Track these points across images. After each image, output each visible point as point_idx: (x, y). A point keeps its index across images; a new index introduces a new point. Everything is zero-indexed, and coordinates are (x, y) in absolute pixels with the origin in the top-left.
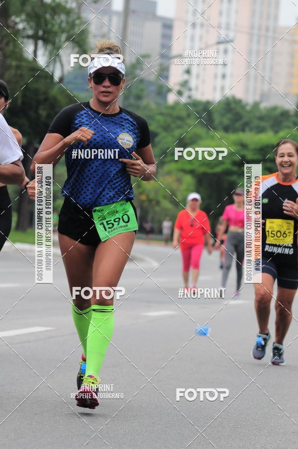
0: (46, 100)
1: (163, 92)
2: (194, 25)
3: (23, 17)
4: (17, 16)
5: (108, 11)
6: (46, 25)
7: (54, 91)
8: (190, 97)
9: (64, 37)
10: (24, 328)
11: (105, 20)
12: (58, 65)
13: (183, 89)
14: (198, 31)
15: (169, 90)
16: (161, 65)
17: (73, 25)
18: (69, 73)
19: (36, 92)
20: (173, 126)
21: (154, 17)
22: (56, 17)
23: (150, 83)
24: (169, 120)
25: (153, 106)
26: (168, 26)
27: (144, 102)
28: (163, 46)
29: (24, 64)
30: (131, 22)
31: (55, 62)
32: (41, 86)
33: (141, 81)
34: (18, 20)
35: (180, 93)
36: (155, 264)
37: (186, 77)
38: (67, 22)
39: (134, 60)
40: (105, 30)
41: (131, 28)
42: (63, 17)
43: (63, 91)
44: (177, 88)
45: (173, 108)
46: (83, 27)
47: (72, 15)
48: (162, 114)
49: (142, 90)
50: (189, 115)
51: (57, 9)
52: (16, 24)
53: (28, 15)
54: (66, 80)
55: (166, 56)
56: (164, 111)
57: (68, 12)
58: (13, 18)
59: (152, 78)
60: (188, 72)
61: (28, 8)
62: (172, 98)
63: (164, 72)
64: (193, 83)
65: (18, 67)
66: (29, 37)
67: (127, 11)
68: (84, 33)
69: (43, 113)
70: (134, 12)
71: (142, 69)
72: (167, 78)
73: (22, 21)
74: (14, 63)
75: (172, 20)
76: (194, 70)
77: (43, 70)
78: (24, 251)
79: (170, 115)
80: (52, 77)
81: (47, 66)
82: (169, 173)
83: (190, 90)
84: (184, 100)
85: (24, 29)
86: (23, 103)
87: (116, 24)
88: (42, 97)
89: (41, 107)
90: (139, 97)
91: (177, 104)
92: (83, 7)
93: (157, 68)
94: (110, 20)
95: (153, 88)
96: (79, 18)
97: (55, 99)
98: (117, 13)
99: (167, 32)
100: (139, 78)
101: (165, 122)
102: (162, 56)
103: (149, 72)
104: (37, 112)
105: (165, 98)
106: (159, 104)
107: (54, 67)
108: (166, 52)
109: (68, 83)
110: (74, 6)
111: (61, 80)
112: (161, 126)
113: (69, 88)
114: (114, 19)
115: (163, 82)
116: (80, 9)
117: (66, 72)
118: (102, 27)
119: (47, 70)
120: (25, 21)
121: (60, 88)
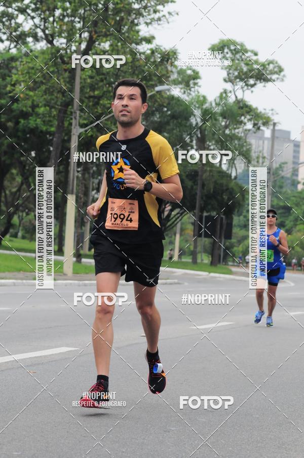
0: (227, 189)
1: (295, 183)
3: (214, 143)
4: (210, 142)
5: (262, 138)
7: (232, 185)
11: (261, 142)
12: (234, 169)
15: (299, 183)
16: (293, 168)
17: (242, 146)
18: (240, 173)
19: (221, 185)
20: (301, 203)
21: (289, 140)
22: (233, 142)
23: (288, 179)
24: (298, 200)
25: (289, 192)
26: (297, 145)
27: (284, 190)
28: (294, 157)
29: (214, 169)
30: (276, 143)
31: (232, 167)
32: (224, 181)
33: (283, 177)
34: (210, 144)
36: (292, 284)
38: (239, 145)
39: (278, 166)
40: (261, 148)
41: (276, 147)
42: (236, 142)
43: (237, 184)
44: (303, 181)
45: (301, 192)
46: (248, 147)
47: (241, 140)
48: (294, 196)
49: (283, 183)
51: (233, 137)
52: (210, 146)
54: (238, 177)
55: (296, 163)
56: (296, 195)
57: (239, 139)
58: (208, 143)
59: (289, 175)
62: (300, 187)
63: (295, 172)
65: (211, 171)
67: (273, 137)
68: (249, 151)
69: (225, 197)
70: (277, 138)
71: (282, 171)
72: (297, 175)
73: (212, 145)
74: (208, 169)
75: (299, 142)
77: (225, 173)
78: (215, 277)
79: (300, 197)
80: (231, 176)
81: (228, 170)
82: (299, 231)
86: (214, 192)
87: (267, 145)
88: (225, 188)
89: (224, 194)
90: (281, 187)
91: (303, 190)
92: (248, 136)
93: (291, 170)
94: (263, 142)
95: (289, 181)
96: (246, 142)
97: (232, 189)
98: (267, 139)
99: (297, 149)
100: (281, 176)
101: (296, 201)
102: (294, 163)
103: (287, 172)
104: (222, 197)
105: (296, 187)
106: (293, 190)
107: (231, 170)
108: (296, 161)
109: (240, 179)
110: (243, 135)
111: (236, 178)
112: (294, 203)
113: (240, 182)
114: (266, 142)
115: (295, 178)
116: (246, 137)
117: (238, 173)
118: (259, 146)
119: (227, 172)
120: (214, 144)
121: (235, 183)
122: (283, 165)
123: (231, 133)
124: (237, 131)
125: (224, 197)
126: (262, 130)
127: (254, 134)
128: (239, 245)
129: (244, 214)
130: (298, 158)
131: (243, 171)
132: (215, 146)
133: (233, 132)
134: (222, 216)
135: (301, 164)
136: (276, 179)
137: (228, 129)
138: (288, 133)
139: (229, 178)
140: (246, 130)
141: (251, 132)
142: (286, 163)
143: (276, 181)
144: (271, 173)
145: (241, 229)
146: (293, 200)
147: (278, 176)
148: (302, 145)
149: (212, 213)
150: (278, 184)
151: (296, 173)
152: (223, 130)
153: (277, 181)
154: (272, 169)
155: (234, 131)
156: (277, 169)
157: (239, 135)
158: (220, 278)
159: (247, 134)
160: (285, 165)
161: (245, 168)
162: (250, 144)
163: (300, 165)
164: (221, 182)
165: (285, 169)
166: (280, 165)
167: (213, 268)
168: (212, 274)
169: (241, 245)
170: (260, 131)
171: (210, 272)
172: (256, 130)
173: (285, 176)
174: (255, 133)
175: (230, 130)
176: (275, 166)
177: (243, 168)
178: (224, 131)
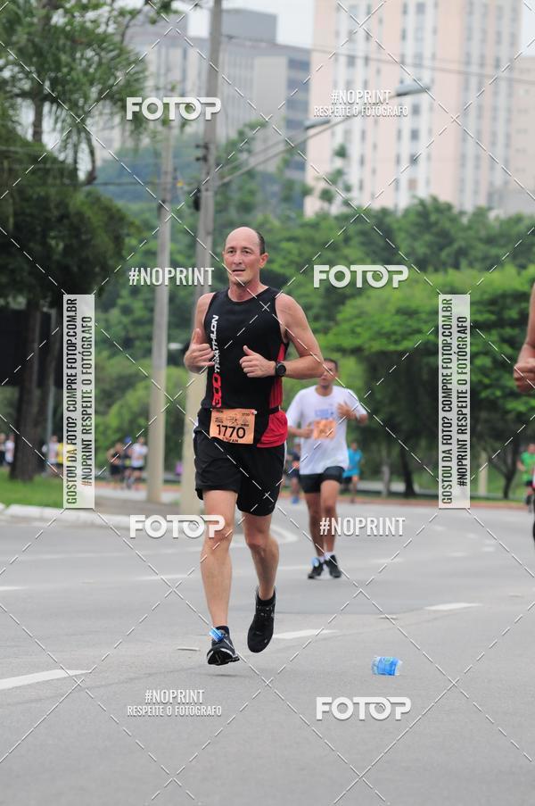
0: (64, 216)
1: (294, 195)
2: (351, 60)
3: (12, 56)
5: (179, 39)
6: (58, 69)
7: (78, 199)
8: (346, 203)
9: (94, 92)
10: (28, 673)
11: (176, 54)
12: (84, 146)
13: (333, 188)
14: (360, 72)
15: (307, 192)
16: (288, 142)
18: (105, 161)
19: (43, 202)
21: (274, 47)
23: (268, 178)
24: (308, 249)
26: (299, 63)
28: (291, 104)
30: (224, 57)
31: (78, 142)
32: (52, 191)
33: (251, 174)
35: (327, 196)
37: (339, 163)
38: (100, 64)
39: (234, 135)
40: (176, 75)
41: (225, 73)
42: (91, 54)
43: (95, 200)
44: (322, 185)
45: (315, 226)
46: (132, 70)
47: (108, 47)
48: (292, 239)
49: (252, 193)
50: (347, 240)
53: (21, 52)
54: (101, 178)
55: (298, 125)
56: (299, 232)
57: (99, 42)
59: (272, 167)
60: (342, 153)
61: (21, 36)
62: (312, 206)
63: (294, 156)
64: (353, 176)
65: (4, 155)
66: (24, 95)
67: (217, 36)
70: (230, 37)
71: (250, 152)
72: (301, 166)
73: (9, 64)
75: (308, 52)
76: (355, 151)
77: (55, 160)
78: (27, 519)
79: (312, 242)
80: (74, 171)
81: (64, 147)
83: (348, 189)
84: (336, 209)
85: (13, 77)
86: (17, 226)
87: (196, 61)
88: (55, 213)
89: (54, 233)
90: (247, 208)
91: (323, 216)
92: (129, 32)
93: (281, 147)
94: (185, 55)
95: (276, 188)
96: (122, 52)
97: (80, 215)
98: (198, 41)
99: (299, 75)
100: (245, 169)
101: (300, 254)
102: (291, 124)
103: (265, 157)
104: (44, 244)
105: (301, 206)
106: (289, 218)
107: (76, 153)
108: (298, 116)
109: (106, 184)
110: (111, 29)
111: (92, 177)
112: (292, 262)
113: (106, 193)
114: (193, 54)
115: (291, 174)
116: (123, 35)
117: (99, 163)
118: (168, 70)
119: (61, 157)
120: (15, 63)
121: (89, 194)
122: (250, 134)
123: (70, 23)
124: (91, 15)
125: (53, 243)
126: (176, 12)
127: (150, 28)
128: (109, 406)
129: (120, 302)
130: (305, 107)
131: (121, 153)
132: (16, 69)
133: (78, 19)
134: (45, 309)
135: (312, 126)
136: (226, 180)
137: (61, 11)
138: (269, 21)
139: (67, 181)
140: (122, 13)
141: (140, 18)
142: (263, 125)
143: (226, 185)
144: (212, 160)
145: (114, 354)
146: (289, 252)
147: (236, 168)
148: (317, 61)
149: (10, 299)
150: (236, 196)
151: (297, 158)
152: (43, 12)
153: (234, 186)
154: (212, 147)
155: (83, 16)
156: (232, 145)
157: (101, 30)
158: (42, 519)
159: (127, 27)
160: (259, 134)
161: (123, 142)
162: (140, 61)
163: (312, 132)
164: (41, 191)
165: (258, 146)
166: (241, 134)
167: (20, 488)
168: (16, 510)
169: (115, 409)
170: (171, 18)
171: (8, 504)
172: (158, 13)
173: (260, 168)
174: (154, 22)
175: (67, 12)
176: (225, 133)
177: (117, 145)
178: (48, 18)
